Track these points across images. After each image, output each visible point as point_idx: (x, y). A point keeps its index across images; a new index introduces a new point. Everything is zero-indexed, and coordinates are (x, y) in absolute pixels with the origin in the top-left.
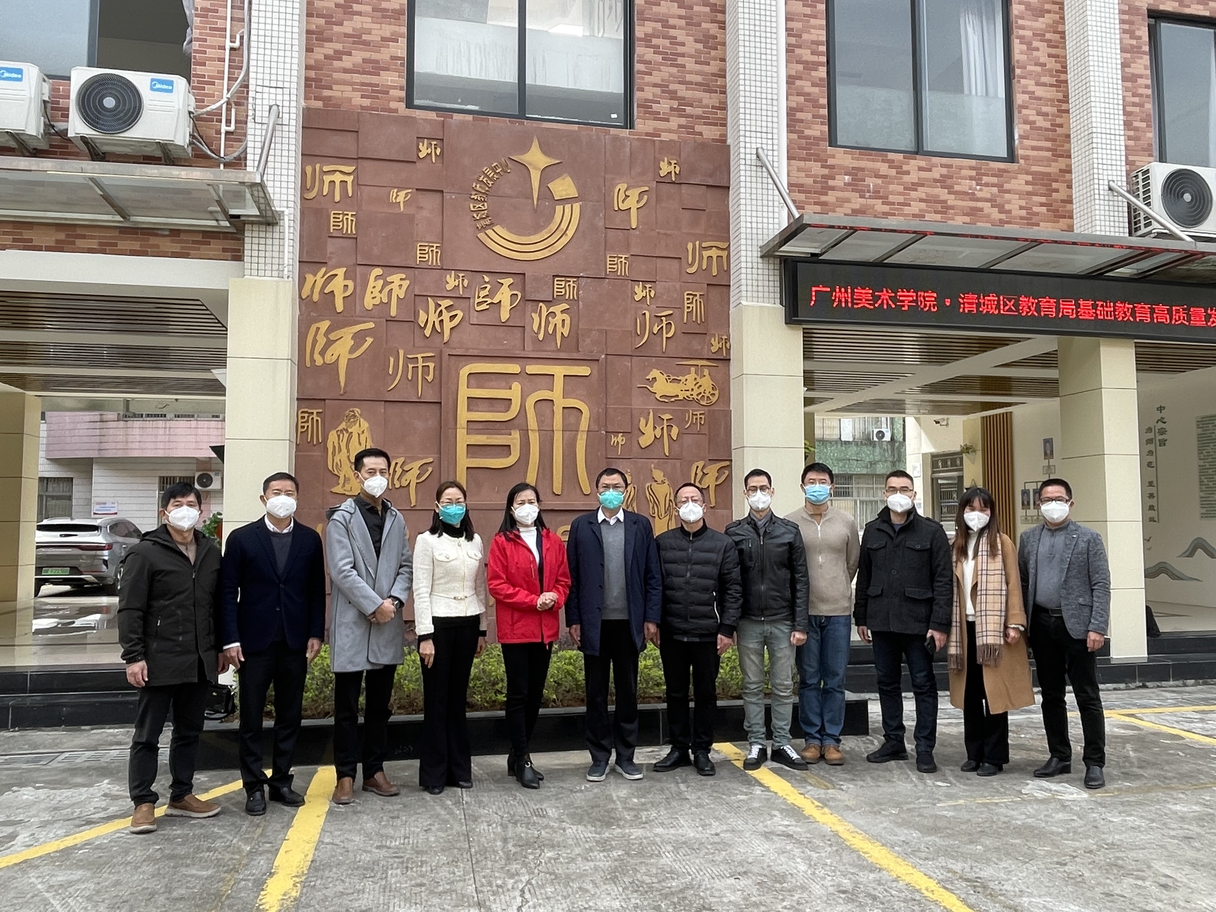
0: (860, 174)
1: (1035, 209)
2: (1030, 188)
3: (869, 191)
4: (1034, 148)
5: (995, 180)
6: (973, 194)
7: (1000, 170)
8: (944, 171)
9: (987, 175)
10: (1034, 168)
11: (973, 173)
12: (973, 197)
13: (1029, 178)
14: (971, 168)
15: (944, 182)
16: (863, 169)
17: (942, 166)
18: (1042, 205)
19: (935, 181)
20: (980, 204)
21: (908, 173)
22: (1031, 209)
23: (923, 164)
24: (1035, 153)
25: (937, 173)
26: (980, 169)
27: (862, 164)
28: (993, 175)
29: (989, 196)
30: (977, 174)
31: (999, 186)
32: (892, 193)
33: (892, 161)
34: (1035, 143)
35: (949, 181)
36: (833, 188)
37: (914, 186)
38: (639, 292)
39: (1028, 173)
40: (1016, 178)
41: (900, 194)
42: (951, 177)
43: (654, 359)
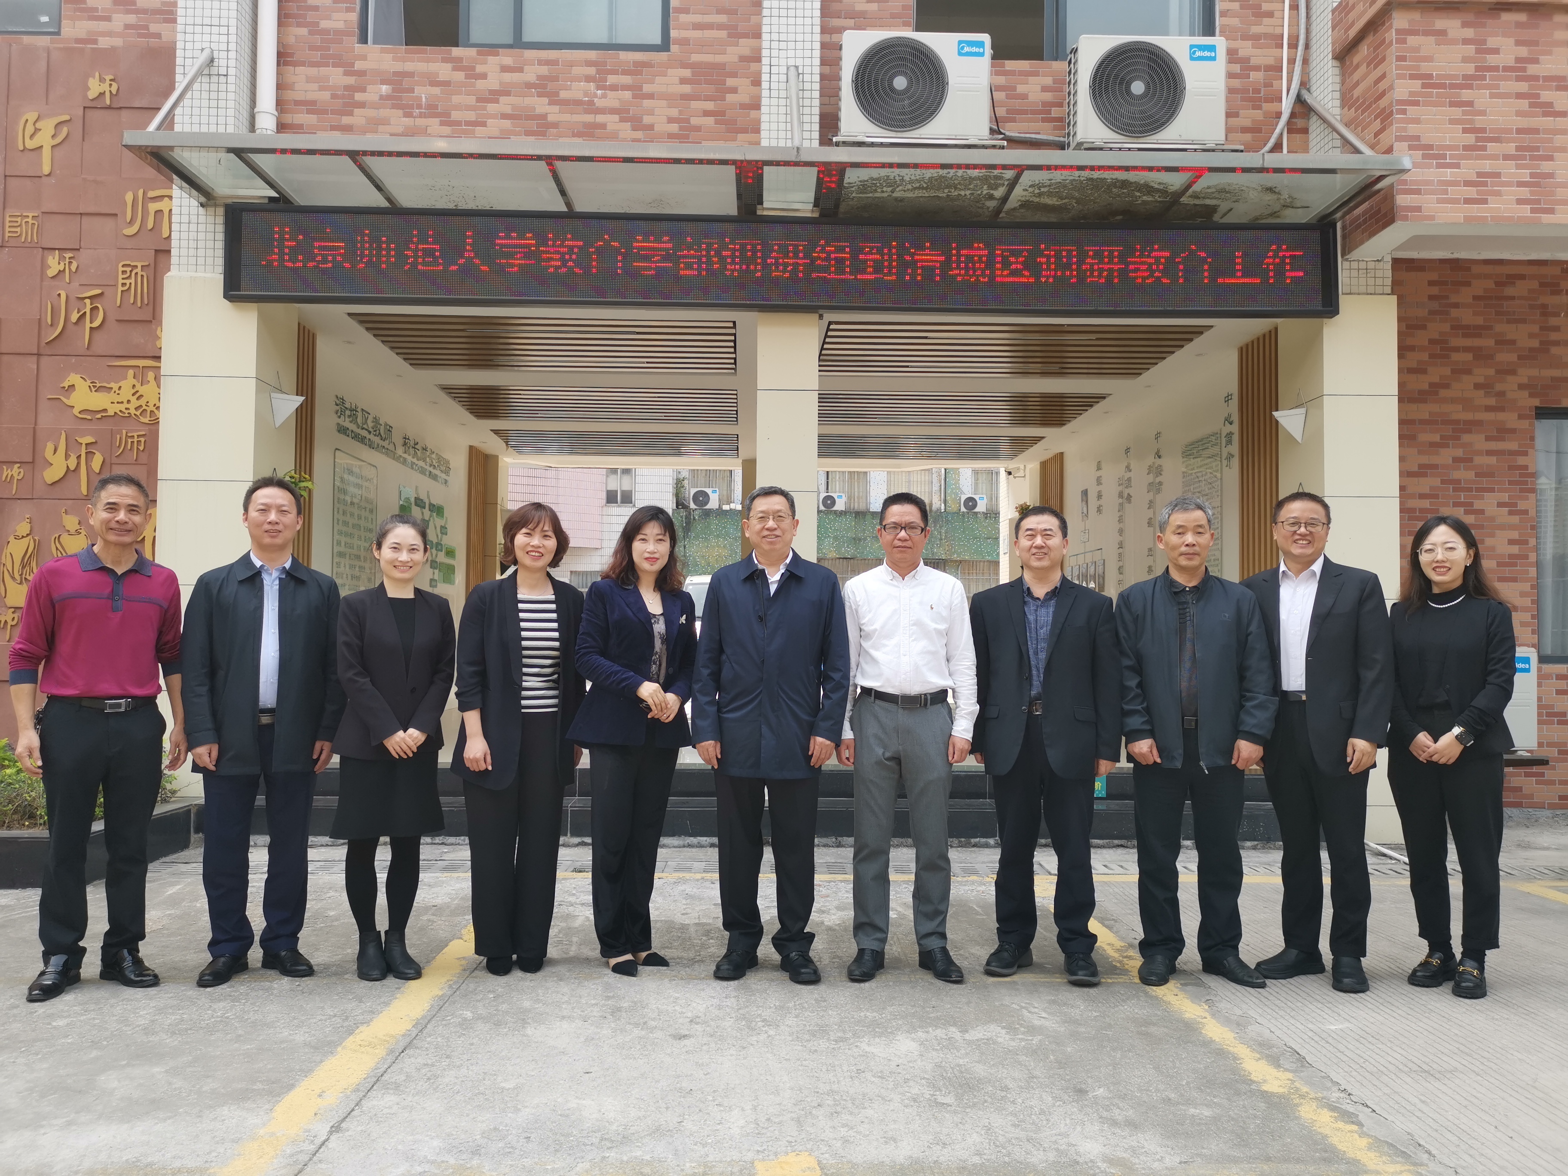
0: (406, 83)
1: (695, 121)
2: (687, 89)
3: (419, 106)
4: (697, 26)
5: (627, 80)
6: (591, 103)
7: (637, 64)
8: (544, 70)
9: (614, 72)
10: (695, 58)
11: (592, 71)
12: (590, 107)
13: (687, 73)
14: (589, 63)
15: (544, 86)
16: (411, 75)
17: (541, 62)
18: (707, 113)
19: (529, 85)
20: (600, 118)
21: (484, 76)
22: (687, 121)
23: (508, 61)
24: (698, 34)
25: (531, 74)
26: (605, 64)
27: (409, 66)
28: (625, 73)
29: (616, 104)
30: (598, 72)
31: (635, 89)
32: (458, 108)
33: (460, 60)
34: (698, 18)
35: (551, 86)
36: (362, 105)
37: (494, 96)
38: (54, 264)
39: (684, 66)
40: (665, 75)
41: (469, 108)
42: (555, 79)
43: (73, 360)
